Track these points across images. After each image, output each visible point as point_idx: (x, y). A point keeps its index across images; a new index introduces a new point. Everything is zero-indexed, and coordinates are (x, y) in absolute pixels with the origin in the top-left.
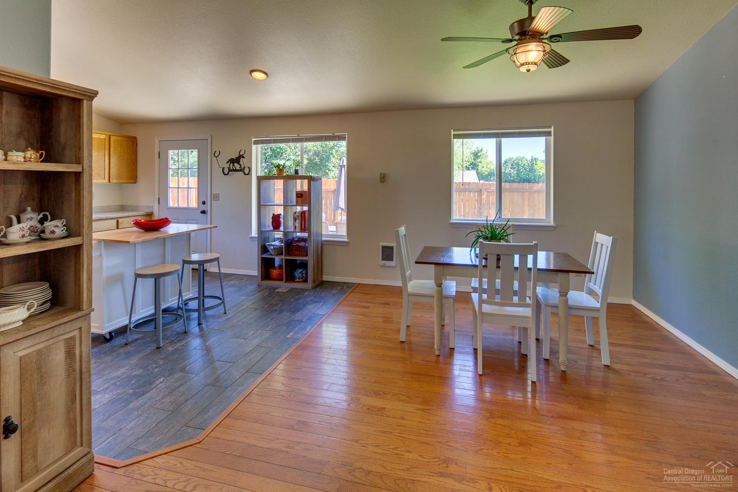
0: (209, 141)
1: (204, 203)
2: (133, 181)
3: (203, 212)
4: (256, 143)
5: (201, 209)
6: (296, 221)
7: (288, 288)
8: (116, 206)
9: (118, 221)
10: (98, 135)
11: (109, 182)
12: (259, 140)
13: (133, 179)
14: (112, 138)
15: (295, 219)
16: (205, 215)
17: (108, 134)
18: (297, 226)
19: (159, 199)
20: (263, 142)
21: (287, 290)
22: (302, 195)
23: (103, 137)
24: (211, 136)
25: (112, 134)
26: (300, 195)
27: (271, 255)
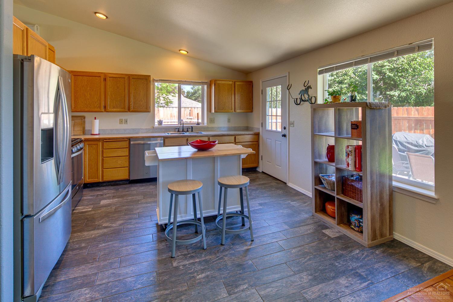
0: (288, 77)
1: (285, 128)
2: (250, 111)
3: (284, 136)
4: (321, 72)
5: (283, 134)
6: (348, 157)
7: (340, 232)
8: (243, 127)
9: (235, 138)
10: (228, 82)
11: (235, 112)
12: (323, 70)
13: (250, 109)
14: (237, 83)
15: (348, 155)
16: (285, 138)
17: (234, 81)
18: (350, 163)
19: (262, 123)
20: (327, 71)
21: (337, 235)
22: (357, 126)
23: (231, 83)
24: (289, 72)
25: (236, 81)
26: (355, 126)
27: (325, 188)
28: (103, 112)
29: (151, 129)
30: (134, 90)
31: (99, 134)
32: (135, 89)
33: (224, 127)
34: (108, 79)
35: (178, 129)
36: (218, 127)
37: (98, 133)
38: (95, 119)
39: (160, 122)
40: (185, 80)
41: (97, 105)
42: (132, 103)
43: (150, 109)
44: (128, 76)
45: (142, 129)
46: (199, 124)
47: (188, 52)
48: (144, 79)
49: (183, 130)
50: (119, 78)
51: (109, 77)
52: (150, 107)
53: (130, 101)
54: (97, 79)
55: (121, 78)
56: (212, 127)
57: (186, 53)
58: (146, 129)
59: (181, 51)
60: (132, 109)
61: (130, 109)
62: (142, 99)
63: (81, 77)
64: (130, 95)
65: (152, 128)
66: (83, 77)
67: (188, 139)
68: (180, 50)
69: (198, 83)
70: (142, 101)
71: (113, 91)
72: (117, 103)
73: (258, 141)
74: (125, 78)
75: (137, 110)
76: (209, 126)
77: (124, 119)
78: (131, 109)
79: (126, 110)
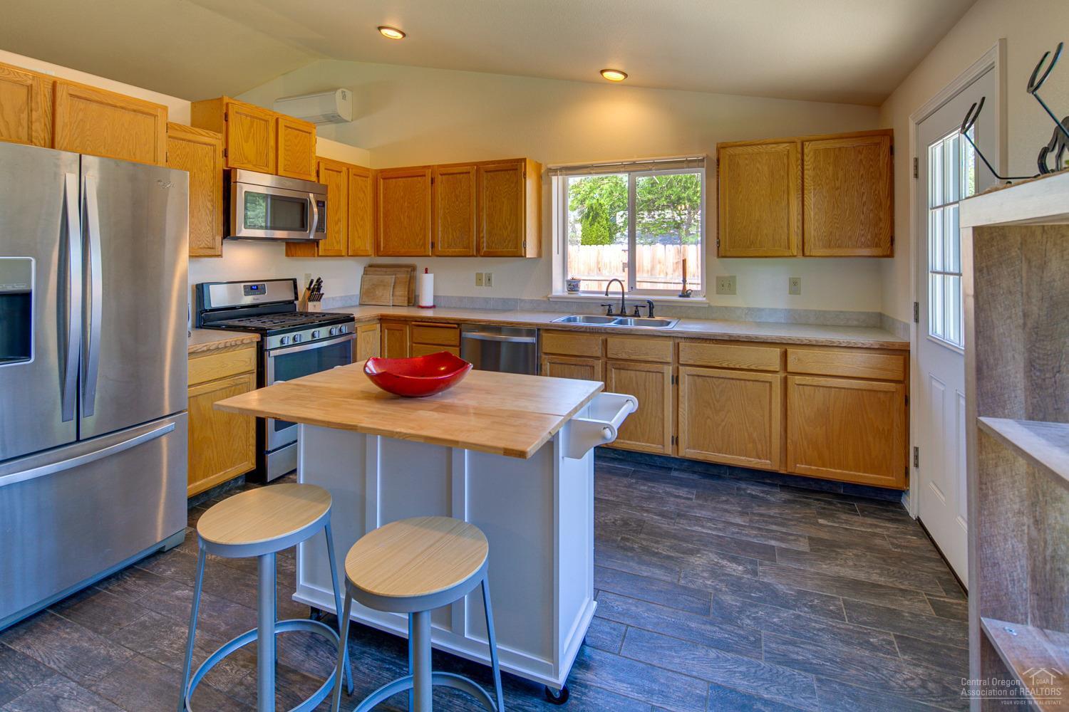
2: (885, 251)
9: (786, 354)
10: (770, 146)
11: (804, 254)
14: (808, 147)
17: (798, 139)
19: (917, 304)
23: (785, 148)
28: (429, 256)
29: (544, 301)
30: (489, 201)
31: (434, 307)
32: (492, 198)
33: (774, 311)
34: (439, 179)
35: (610, 306)
36: (749, 309)
37: (431, 304)
38: (426, 272)
39: (573, 285)
40: (634, 159)
41: (420, 240)
42: (484, 233)
43: (525, 248)
44: (477, 166)
45: (522, 301)
46: (688, 296)
47: (626, 75)
48: (510, 170)
49: (622, 310)
50: (460, 173)
51: (441, 175)
52: (525, 244)
53: (481, 229)
54: (420, 182)
55: (462, 173)
56: (726, 308)
57: (620, 77)
58: (532, 301)
59: (606, 75)
60: (485, 249)
61: (481, 248)
62: (507, 223)
63: (394, 180)
64: (481, 214)
65: (545, 299)
66: (397, 179)
67: (606, 340)
68: (602, 72)
69: (673, 165)
70: (507, 228)
71: (448, 207)
72: (455, 234)
73: (904, 381)
74: (469, 173)
75: (495, 250)
76: (712, 304)
77: (486, 274)
78: (483, 248)
79: (473, 251)
